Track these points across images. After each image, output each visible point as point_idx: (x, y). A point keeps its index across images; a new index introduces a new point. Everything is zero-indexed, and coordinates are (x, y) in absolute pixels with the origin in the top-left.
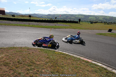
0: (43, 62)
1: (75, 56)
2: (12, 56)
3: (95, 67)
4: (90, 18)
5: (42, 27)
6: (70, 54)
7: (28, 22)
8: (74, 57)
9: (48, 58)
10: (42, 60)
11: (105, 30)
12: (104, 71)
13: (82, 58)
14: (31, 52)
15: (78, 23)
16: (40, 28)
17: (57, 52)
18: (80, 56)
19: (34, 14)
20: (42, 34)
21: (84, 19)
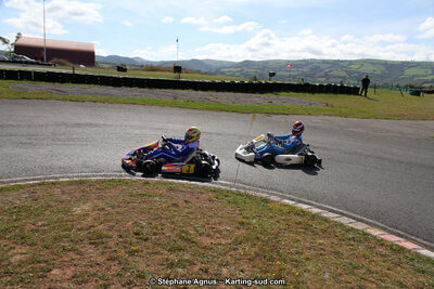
0: (224, 237)
1: (345, 220)
2: (117, 213)
3: (433, 274)
5: (222, 110)
6: (325, 215)
7: (170, 91)
8: (341, 225)
9: (242, 223)
10: (220, 232)
13: (375, 232)
14: (180, 199)
15: (357, 94)
16: (215, 113)
17: (274, 202)
18: (367, 223)
19: (193, 61)
20: (220, 134)
21: (382, 76)
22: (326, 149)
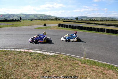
1: (16, 50)
3: (34, 55)
4: (30, 16)
11: (42, 24)
12: (41, 56)
13: (23, 50)
21: (25, 17)
22: (12, 34)
